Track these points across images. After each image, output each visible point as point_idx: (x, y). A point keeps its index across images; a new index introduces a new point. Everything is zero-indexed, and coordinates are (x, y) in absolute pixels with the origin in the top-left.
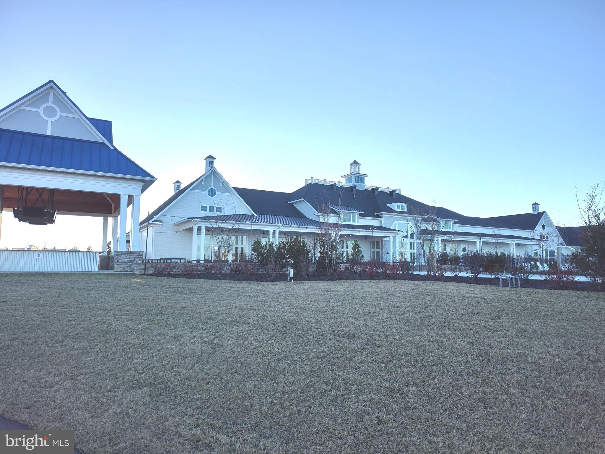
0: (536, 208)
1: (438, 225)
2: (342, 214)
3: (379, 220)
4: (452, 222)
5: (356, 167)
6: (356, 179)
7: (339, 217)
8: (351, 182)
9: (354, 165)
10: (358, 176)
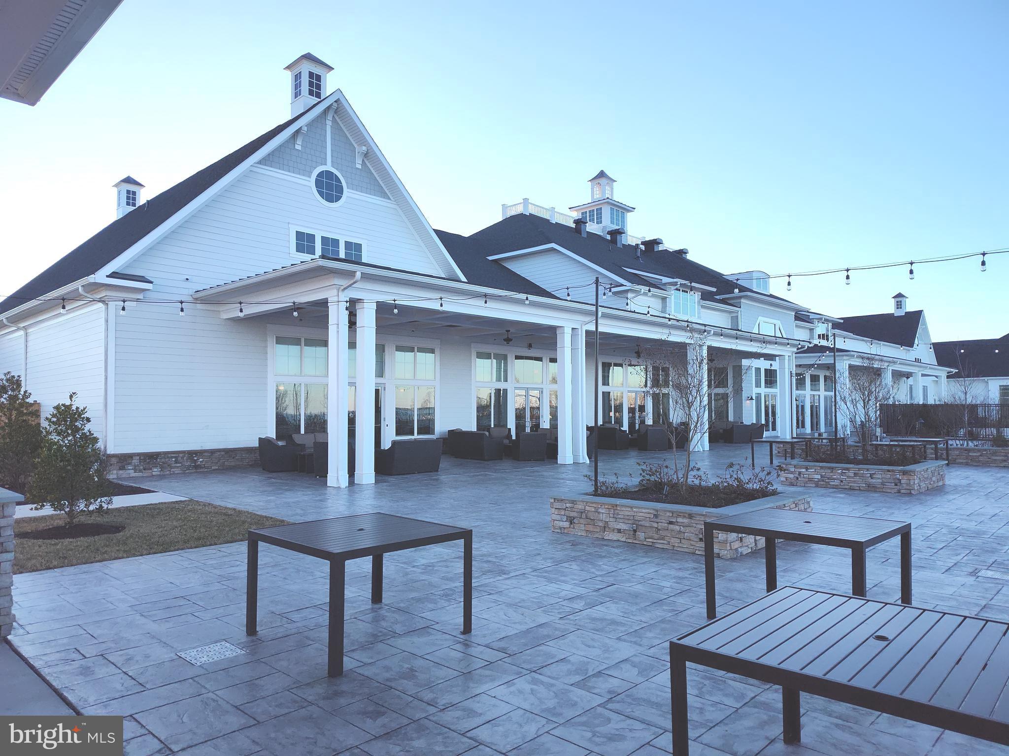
0: (903, 303)
1: (811, 330)
2: (673, 292)
3: (730, 312)
4: (830, 324)
5: (607, 187)
6: (612, 214)
7: (664, 299)
8: (599, 222)
9: (603, 181)
10: (615, 209)
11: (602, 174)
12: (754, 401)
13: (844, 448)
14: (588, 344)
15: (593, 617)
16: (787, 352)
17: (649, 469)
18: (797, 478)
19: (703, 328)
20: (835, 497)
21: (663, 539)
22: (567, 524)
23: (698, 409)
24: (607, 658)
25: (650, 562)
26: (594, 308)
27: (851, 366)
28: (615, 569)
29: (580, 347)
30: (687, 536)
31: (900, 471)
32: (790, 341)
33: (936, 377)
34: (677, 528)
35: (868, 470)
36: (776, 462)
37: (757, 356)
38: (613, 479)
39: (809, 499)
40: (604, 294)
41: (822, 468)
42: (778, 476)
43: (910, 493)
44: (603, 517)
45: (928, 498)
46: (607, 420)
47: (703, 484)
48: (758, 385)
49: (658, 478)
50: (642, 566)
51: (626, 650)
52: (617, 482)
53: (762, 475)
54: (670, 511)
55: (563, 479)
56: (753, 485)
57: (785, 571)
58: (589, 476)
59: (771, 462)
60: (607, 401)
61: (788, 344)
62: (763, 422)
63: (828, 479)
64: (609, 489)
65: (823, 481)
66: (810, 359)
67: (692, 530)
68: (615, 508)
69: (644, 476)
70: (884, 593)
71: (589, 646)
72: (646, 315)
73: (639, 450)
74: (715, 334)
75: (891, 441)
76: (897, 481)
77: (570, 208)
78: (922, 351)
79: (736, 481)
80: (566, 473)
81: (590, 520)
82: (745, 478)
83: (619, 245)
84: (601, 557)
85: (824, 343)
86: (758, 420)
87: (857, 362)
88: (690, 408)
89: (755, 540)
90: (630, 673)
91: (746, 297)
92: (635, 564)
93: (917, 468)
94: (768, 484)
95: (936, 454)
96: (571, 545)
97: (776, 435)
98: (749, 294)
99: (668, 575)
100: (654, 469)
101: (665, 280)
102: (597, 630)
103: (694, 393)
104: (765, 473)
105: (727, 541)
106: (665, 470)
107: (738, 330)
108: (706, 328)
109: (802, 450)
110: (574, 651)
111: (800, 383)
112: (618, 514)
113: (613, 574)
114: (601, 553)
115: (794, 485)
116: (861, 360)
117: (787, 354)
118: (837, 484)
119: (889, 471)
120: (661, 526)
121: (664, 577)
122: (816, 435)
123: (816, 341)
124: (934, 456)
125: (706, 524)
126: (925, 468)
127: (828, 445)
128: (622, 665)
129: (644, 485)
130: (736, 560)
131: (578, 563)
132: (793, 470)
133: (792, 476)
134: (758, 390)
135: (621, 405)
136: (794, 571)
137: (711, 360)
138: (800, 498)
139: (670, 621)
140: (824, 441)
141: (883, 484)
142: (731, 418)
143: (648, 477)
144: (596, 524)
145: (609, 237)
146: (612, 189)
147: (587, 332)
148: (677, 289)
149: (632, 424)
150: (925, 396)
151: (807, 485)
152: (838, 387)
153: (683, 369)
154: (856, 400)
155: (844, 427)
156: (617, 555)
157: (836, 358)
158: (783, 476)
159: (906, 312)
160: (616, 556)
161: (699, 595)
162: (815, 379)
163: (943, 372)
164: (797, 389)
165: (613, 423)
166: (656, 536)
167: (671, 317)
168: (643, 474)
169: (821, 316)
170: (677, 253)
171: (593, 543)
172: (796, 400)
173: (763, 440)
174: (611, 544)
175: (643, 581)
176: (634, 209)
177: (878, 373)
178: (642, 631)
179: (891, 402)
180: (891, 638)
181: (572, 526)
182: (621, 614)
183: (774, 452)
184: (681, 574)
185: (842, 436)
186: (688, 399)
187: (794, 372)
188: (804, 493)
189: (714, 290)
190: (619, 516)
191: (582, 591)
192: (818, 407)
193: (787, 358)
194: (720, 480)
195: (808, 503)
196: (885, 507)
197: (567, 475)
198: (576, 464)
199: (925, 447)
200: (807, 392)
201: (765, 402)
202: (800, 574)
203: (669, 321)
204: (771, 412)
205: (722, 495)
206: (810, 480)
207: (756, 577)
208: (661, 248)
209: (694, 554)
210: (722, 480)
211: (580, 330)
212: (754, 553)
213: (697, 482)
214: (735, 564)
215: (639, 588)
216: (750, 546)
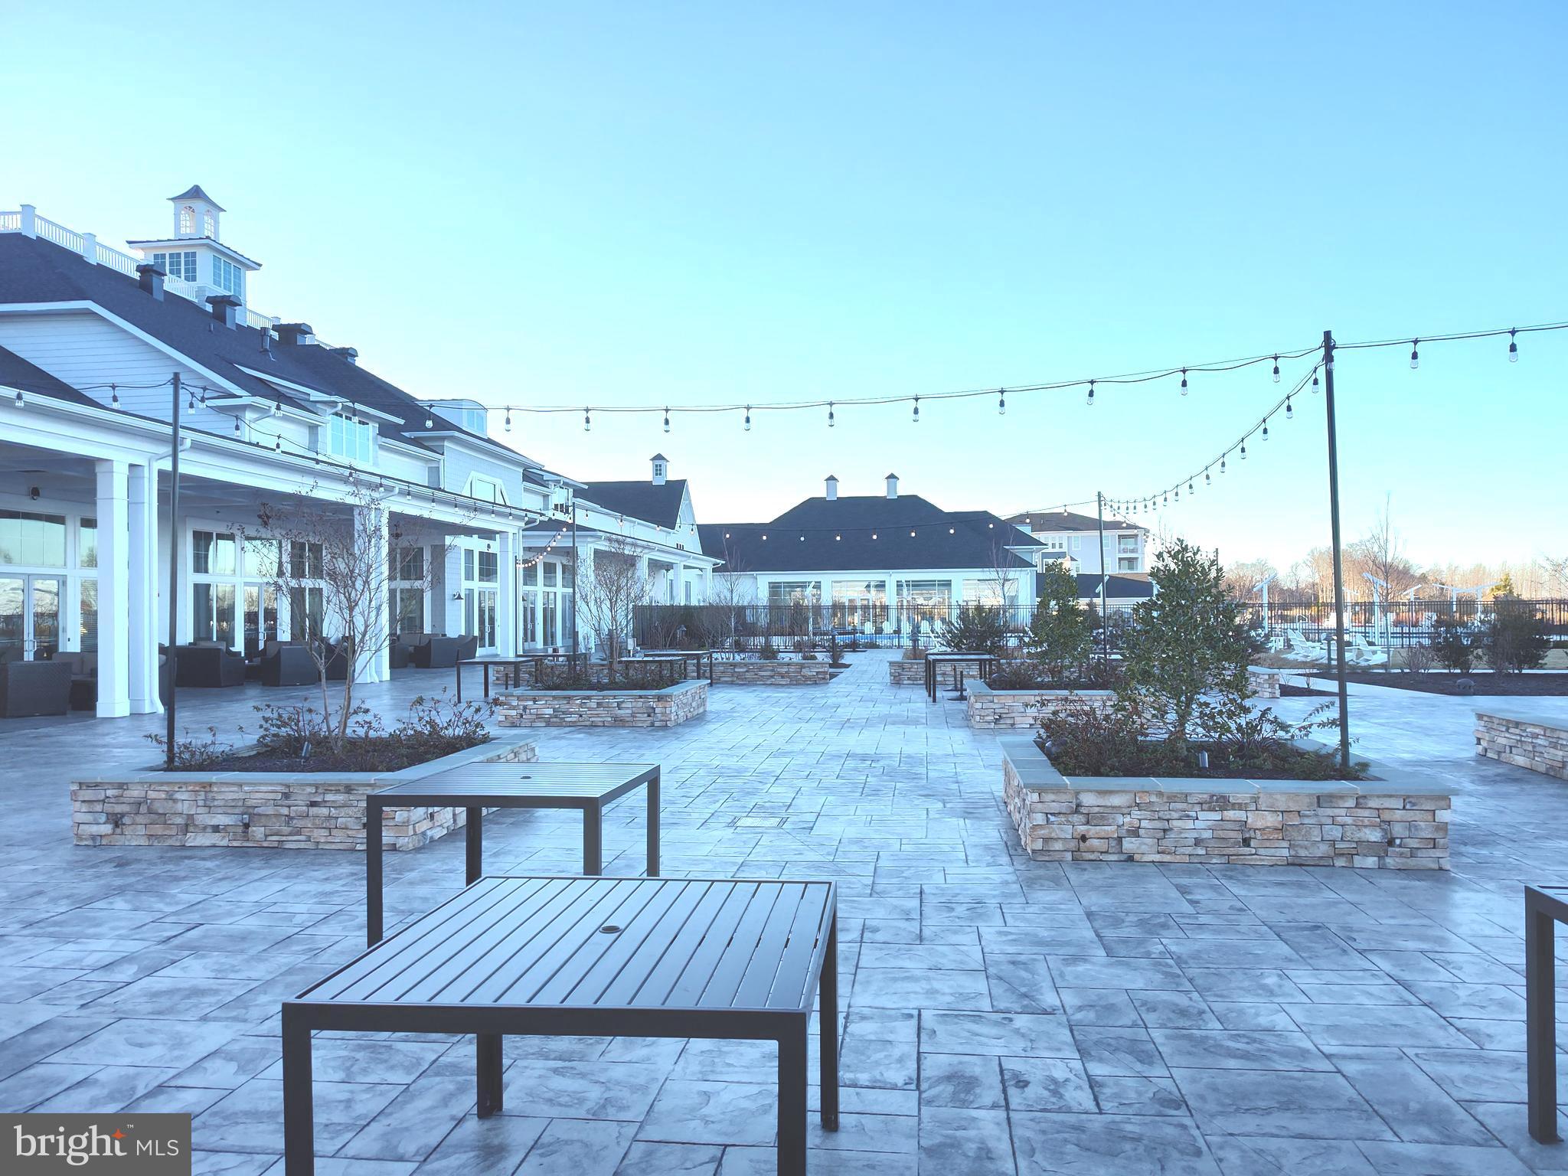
0: (663, 468)
1: (546, 497)
2: (330, 418)
3: (427, 460)
4: (571, 490)
5: (206, 218)
6: (216, 267)
7: (313, 428)
8: (191, 277)
9: (198, 205)
10: (223, 259)
11: (196, 193)
12: (463, 601)
13: (586, 668)
14: (163, 497)
15: (154, 990)
16: (512, 527)
17: (275, 715)
18: (522, 716)
19: (377, 480)
20: (571, 739)
21: (299, 833)
22: (107, 829)
23: (366, 613)
24: (178, 1058)
25: (271, 876)
26: (169, 430)
27: (596, 552)
28: (205, 897)
29: (146, 500)
30: (342, 823)
31: (654, 696)
32: (513, 511)
33: (701, 569)
34: (324, 811)
35: (615, 697)
36: (492, 694)
37: (469, 531)
38: (207, 738)
39: (533, 745)
40: (191, 406)
41: (555, 698)
42: (492, 713)
43: (666, 726)
44: (185, 808)
45: (687, 730)
46: (203, 635)
47: (372, 734)
48: (469, 576)
49: (293, 729)
50: (257, 883)
51: (216, 1035)
52: (213, 743)
53: (468, 714)
54: (310, 785)
55: (104, 746)
56: (454, 730)
57: (496, 855)
58: (156, 736)
59: (486, 695)
60: (203, 602)
61: (511, 514)
62: (476, 633)
63: (564, 713)
64: (197, 757)
65: (556, 717)
66: (541, 540)
67: (350, 811)
68: (208, 789)
69: (266, 730)
70: (628, 866)
71: (141, 1045)
72: (274, 450)
73: (264, 685)
74: (401, 493)
75: (646, 656)
76: (651, 710)
77: (129, 242)
78: (685, 535)
79: (428, 726)
80: (114, 733)
81: (157, 817)
82: (442, 720)
83: (229, 325)
84: (177, 879)
85: (560, 516)
86: (469, 630)
87: (603, 546)
88: (351, 609)
89: (454, 815)
90: (223, 1073)
91: (452, 439)
92: (243, 882)
93: (675, 690)
94: (477, 727)
95: (698, 671)
96: (115, 867)
97: (494, 652)
98: (457, 434)
99: (304, 893)
100: (285, 716)
101: (315, 395)
102: (160, 1013)
103: (359, 584)
104: (473, 709)
105: (408, 821)
106: (308, 717)
107: (439, 489)
108: (384, 482)
109: (530, 673)
110: (109, 1060)
111: (530, 575)
112: (214, 799)
113: (200, 906)
114: (176, 874)
115: (516, 726)
116: (607, 543)
117: (511, 530)
118: (575, 719)
119: (641, 697)
120: (296, 811)
121: (296, 896)
122: (550, 651)
123: (550, 514)
124: (695, 674)
125: (370, 798)
126: (684, 690)
127: (564, 665)
128: (207, 1064)
129: (266, 745)
130: (423, 851)
131: (128, 897)
132: (515, 703)
133: (513, 713)
134: (466, 585)
135: (231, 609)
136: (509, 852)
137: (395, 535)
138: (521, 744)
139: (302, 969)
140: (561, 659)
141: (633, 715)
142: (427, 629)
143: (274, 730)
144: (169, 822)
145: (209, 308)
146: (217, 222)
147: (162, 474)
148: (336, 414)
149: (251, 641)
150: (688, 596)
151: (534, 724)
152: (578, 581)
153: (341, 546)
154: (600, 598)
155: (587, 638)
156: (209, 872)
157: (576, 540)
158: (500, 713)
159: (667, 481)
160: (207, 874)
161: (357, 917)
162: (549, 569)
163: (708, 563)
164: (525, 584)
165: (215, 639)
166: (286, 829)
167: (320, 457)
168: (265, 725)
169: (559, 478)
170: (339, 354)
171: (162, 857)
172: (524, 600)
173: (476, 660)
174: (198, 853)
175: (259, 909)
176: (260, 265)
177: (631, 562)
178: (248, 996)
179: (646, 601)
180: (622, 927)
181: (118, 831)
182: (213, 975)
183: (492, 678)
184: (328, 887)
185: (584, 651)
186: (350, 595)
187: (520, 558)
188: (527, 736)
189: (402, 422)
190: (216, 803)
191: (132, 946)
192: (553, 611)
193: (511, 536)
194: (401, 726)
195: (533, 750)
196: (634, 747)
197: (114, 739)
198: (136, 715)
199: (685, 662)
200: (539, 588)
201: (480, 603)
202: (516, 857)
203: (317, 463)
204: (488, 619)
205: (404, 751)
206: (539, 717)
207: (451, 871)
208: (308, 340)
209: (353, 850)
210: (405, 725)
211: (146, 470)
212: (451, 835)
213: (361, 732)
214: (419, 856)
215: (252, 923)
216: (446, 825)
